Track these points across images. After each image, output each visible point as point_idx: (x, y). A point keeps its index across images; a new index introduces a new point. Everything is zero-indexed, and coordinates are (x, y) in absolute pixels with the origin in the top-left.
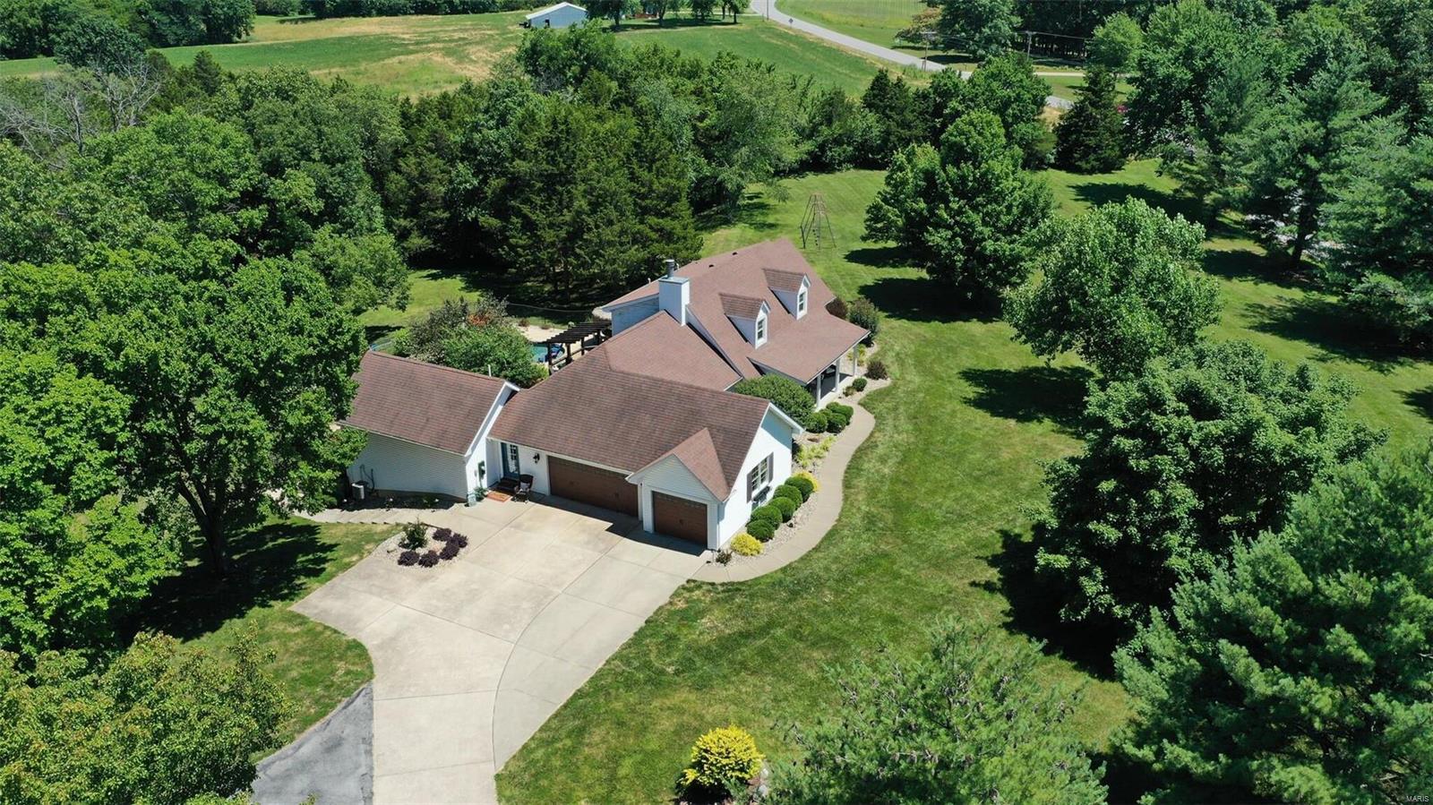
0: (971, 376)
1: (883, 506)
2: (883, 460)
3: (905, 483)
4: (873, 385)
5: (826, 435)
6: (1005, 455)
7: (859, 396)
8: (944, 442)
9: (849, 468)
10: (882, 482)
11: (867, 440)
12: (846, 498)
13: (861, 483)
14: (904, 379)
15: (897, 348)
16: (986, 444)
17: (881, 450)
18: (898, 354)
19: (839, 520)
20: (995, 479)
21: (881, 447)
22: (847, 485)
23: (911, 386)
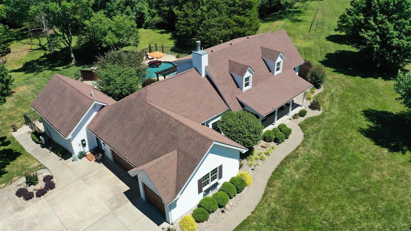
0: (369, 114)
1: (285, 206)
2: (297, 168)
3: (305, 188)
4: (311, 114)
5: (273, 144)
6: (375, 177)
7: (301, 119)
8: (339, 160)
9: (276, 170)
10: (291, 185)
11: (294, 151)
12: (264, 195)
13: (278, 183)
14: (330, 111)
15: (333, 91)
16: (365, 166)
17: (298, 161)
18: (332, 95)
19: (253, 213)
20: (363, 196)
21: (300, 157)
22: (270, 184)
23: (333, 117)
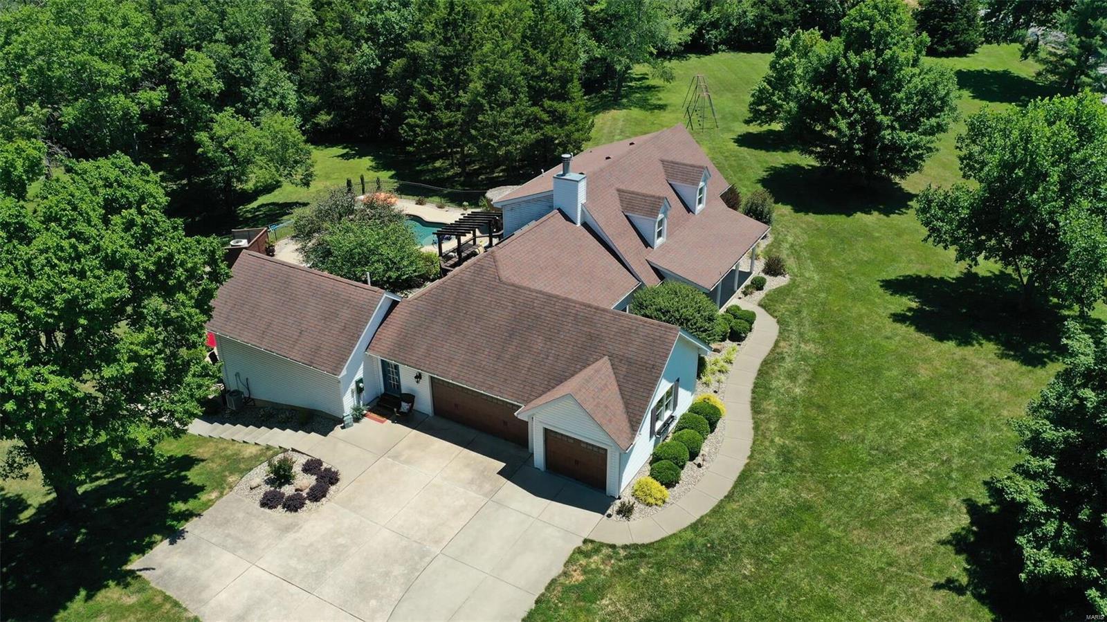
1: (798, 438)
2: (792, 376)
3: (819, 407)
4: (773, 283)
5: (728, 344)
6: (924, 373)
7: (759, 295)
8: (855, 355)
9: (756, 386)
10: (793, 405)
11: (773, 351)
12: (756, 428)
13: (770, 406)
14: (802, 275)
15: (790, 239)
16: (901, 358)
17: (788, 364)
18: (792, 246)
19: (750, 457)
20: (918, 404)
21: (788, 359)
22: (756, 408)
23: (812, 285)
